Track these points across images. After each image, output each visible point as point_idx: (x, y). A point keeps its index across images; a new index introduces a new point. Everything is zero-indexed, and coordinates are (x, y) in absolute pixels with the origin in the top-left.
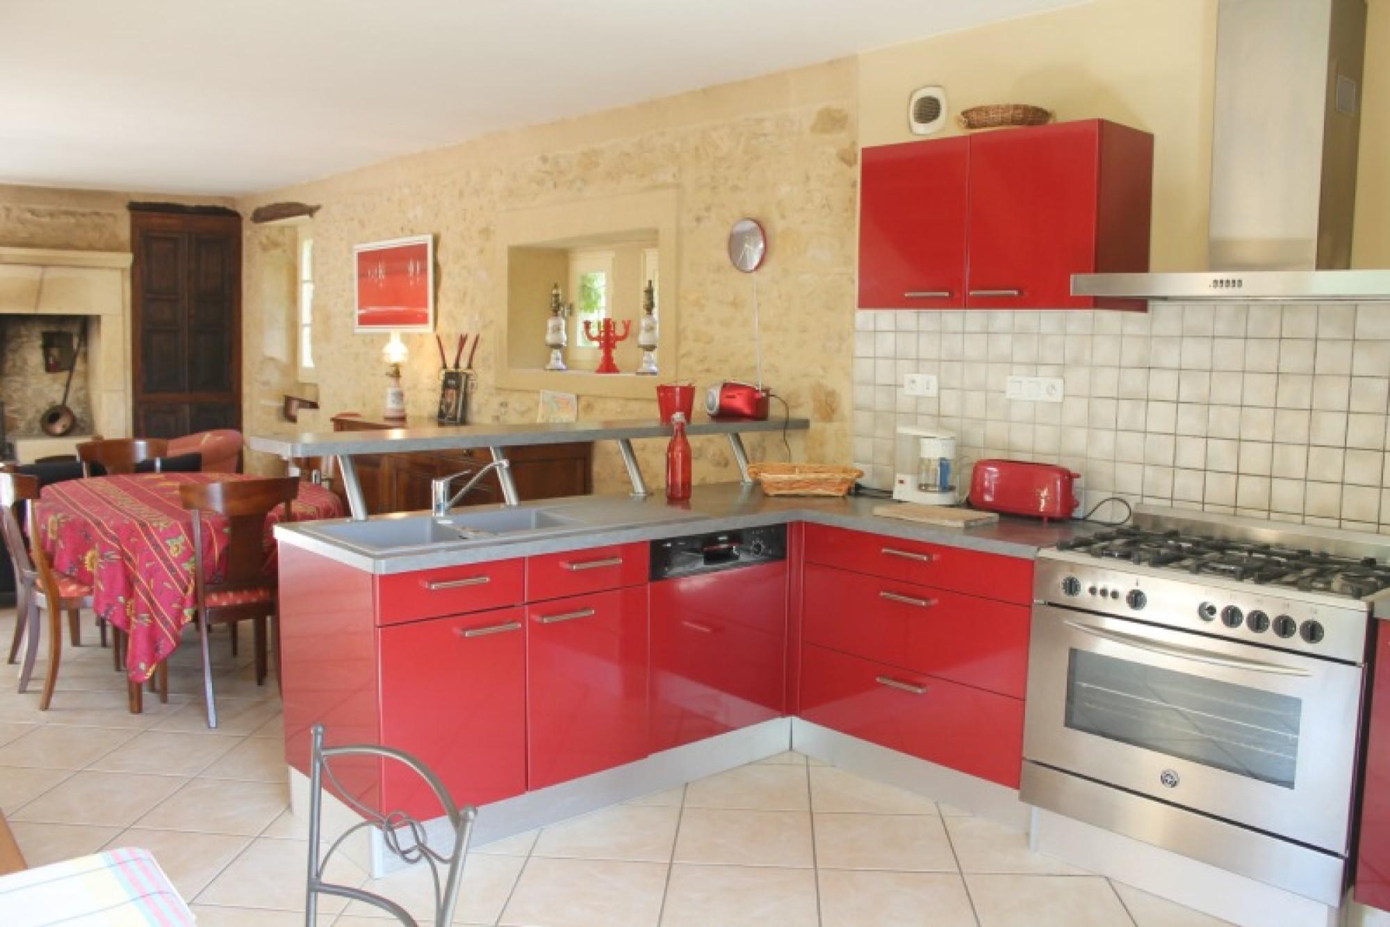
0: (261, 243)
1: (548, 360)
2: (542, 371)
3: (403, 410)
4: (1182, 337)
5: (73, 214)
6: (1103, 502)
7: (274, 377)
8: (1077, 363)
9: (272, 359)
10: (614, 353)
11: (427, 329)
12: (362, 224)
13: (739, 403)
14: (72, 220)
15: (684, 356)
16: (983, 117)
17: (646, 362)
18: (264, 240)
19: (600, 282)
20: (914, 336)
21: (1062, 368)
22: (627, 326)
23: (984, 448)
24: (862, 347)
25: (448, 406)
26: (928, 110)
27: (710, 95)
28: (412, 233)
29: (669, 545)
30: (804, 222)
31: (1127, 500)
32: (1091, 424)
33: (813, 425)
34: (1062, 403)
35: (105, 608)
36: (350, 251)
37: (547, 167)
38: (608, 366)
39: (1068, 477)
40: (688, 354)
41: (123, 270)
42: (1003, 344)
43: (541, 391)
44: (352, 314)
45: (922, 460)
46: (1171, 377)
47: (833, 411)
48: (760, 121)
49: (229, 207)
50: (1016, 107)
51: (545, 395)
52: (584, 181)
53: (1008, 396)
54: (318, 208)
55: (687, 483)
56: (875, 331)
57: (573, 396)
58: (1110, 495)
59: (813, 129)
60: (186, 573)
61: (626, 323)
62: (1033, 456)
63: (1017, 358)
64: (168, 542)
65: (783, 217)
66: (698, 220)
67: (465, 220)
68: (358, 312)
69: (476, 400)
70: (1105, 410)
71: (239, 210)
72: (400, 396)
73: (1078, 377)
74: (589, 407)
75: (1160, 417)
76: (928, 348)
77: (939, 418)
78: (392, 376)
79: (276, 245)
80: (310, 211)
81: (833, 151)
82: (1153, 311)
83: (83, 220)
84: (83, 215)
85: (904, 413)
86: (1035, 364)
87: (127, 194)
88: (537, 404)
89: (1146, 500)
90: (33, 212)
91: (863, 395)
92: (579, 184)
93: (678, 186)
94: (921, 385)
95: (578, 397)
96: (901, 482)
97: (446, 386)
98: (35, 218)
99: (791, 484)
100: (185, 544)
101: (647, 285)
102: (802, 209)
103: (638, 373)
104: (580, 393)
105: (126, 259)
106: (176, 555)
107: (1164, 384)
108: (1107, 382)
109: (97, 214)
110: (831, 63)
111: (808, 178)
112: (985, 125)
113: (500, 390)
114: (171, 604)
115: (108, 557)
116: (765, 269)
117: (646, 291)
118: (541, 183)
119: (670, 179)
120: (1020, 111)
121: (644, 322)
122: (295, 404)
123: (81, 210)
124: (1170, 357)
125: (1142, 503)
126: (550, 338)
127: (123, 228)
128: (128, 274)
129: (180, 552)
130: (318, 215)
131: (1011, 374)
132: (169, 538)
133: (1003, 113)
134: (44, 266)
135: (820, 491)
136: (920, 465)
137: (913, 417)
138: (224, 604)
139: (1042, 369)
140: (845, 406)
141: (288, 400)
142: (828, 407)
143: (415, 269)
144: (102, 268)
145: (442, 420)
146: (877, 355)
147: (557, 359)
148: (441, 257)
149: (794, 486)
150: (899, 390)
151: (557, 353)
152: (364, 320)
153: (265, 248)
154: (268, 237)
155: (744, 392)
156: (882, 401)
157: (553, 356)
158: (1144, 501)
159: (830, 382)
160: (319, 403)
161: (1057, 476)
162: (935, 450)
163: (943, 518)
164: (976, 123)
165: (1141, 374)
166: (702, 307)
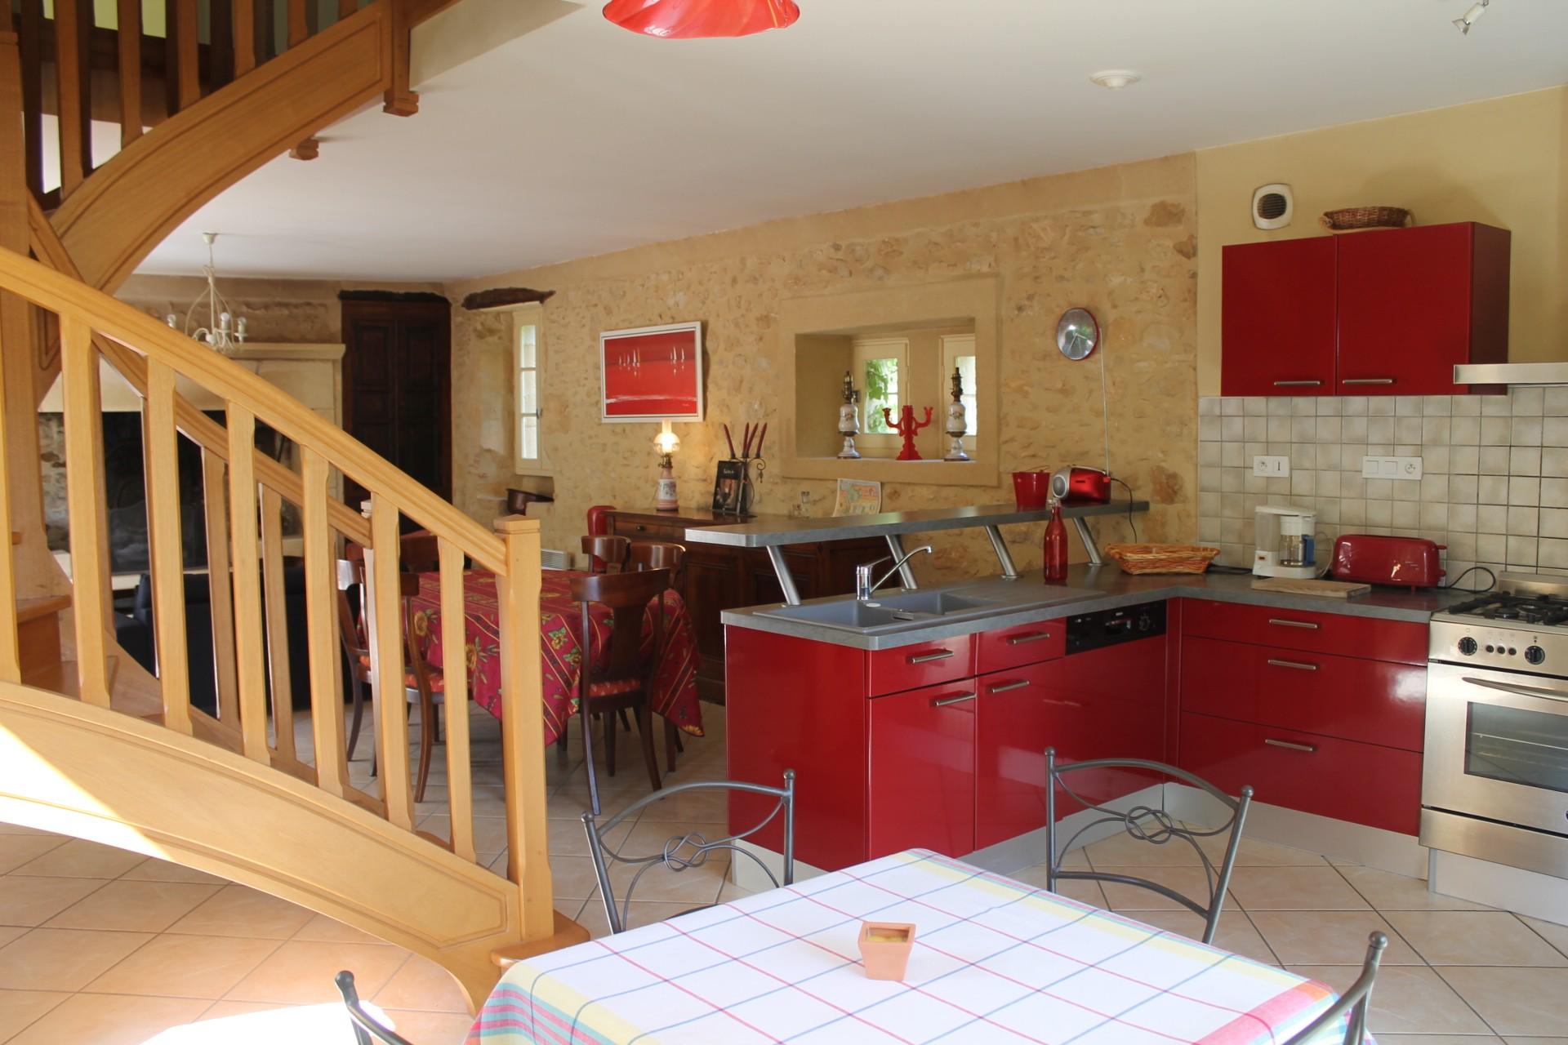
0: (475, 330)
1: (841, 448)
2: (835, 458)
3: (676, 502)
4: (1543, 417)
5: (286, 305)
6: (1466, 572)
7: (491, 470)
8: (1436, 443)
9: (489, 451)
10: (915, 440)
11: (697, 418)
12: (608, 311)
13: (1086, 487)
14: (286, 312)
15: (1006, 442)
16: (1347, 218)
17: (955, 448)
18: (479, 327)
19: (890, 370)
20: (1264, 419)
21: (1420, 449)
22: (928, 412)
23: (1340, 525)
24: (1206, 432)
25: (726, 496)
26: (1273, 206)
27: (1030, 187)
28: (674, 320)
29: (1079, 621)
30: (1139, 312)
31: (1489, 568)
32: (1452, 499)
33: (1152, 507)
34: (1420, 481)
35: (488, 701)
36: (595, 338)
37: (840, 255)
38: (910, 453)
39: (1433, 549)
40: (1012, 440)
41: (334, 362)
42: (1359, 427)
43: (839, 479)
44: (597, 403)
45: (1283, 538)
46: (1533, 455)
47: (1175, 493)
48: (1086, 213)
49: (437, 293)
50: (1383, 209)
51: (844, 483)
52: (887, 270)
53: (1365, 476)
54: (551, 294)
55: (1064, 565)
56: (1221, 416)
57: (879, 484)
58: (1473, 565)
59: (1147, 222)
60: (567, 664)
61: (928, 409)
62: (1392, 531)
63: (1373, 439)
64: (551, 635)
65: (1115, 306)
66: (1020, 309)
67: (739, 307)
68: (605, 401)
69: (758, 489)
70: (1466, 486)
71: (447, 295)
72: (672, 487)
73: (1437, 457)
74: (895, 494)
75: (1523, 492)
76: (1278, 431)
77: (1292, 499)
78: (664, 466)
79: (492, 332)
80: (541, 297)
81: (1169, 243)
82: (1513, 393)
83: (295, 311)
84: (296, 306)
85: (1254, 494)
86: (1391, 446)
87: (338, 283)
88: (834, 492)
89: (1510, 568)
90: (248, 305)
91: (1209, 477)
92: (879, 272)
93: (997, 275)
94: (1271, 467)
95: (882, 484)
96: (1262, 558)
97: (721, 476)
98: (250, 311)
99: (1153, 563)
100: (567, 635)
101: (954, 372)
102: (1137, 299)
103: (946, 460)
104: (883, 481)
105: (339, 350)
106: (558, 647)
107: (1525, 461)
108: (1467, 460)
109: (309, 304)
110: (1166, 159)
111: (1142, 270)
112: (1351, 227)
113: (786, 479)
114: (552, 695)
115: (490, 650)
116: (1096, 356)
117: (953, 378)
118: (833, 270)
119: (985, 269)
120: (1385, 213)
121: (952, 410)
122: (520, 499)
123: (293, 301)
124: (1532, 436)
125: (1506, 571)
126: (843, 426)
127: (334, 319)
128: (339, 366)
129: (562, 643)
130: (548, 301)
131: (1367, 455)
132: (551, 631)
133: (1369, 214)
134: (259, 360)
135: (1180, 569)
136: (1282, 543)
137: (1264, 497)
138: (603, 694)
139: (1399, 449)
140: (1189, 488)
141: (512, 494)
142: (1170, 489)
143: (679, 357)
144: (313, 360)
145: (719, 511)
146: (1224, 439)
147: (851, 447)
148: (709, 345)
149: (1157, 565)
150: (1248, 472)
151: (849, 441)
152: (612, 409)
153: (480, 336)
154: (482, 324)
155: (1091, 476)
156: (1229, 483)
157: (846, 443)
158: (1508, 570)
159: (1170, 466)
160: (554, 497)
161: (1424, 548)
162: (1296, 527)
163: (1324, 589)
164: (1342, 224)
165: (1503, 451)
166: (1026, 395)
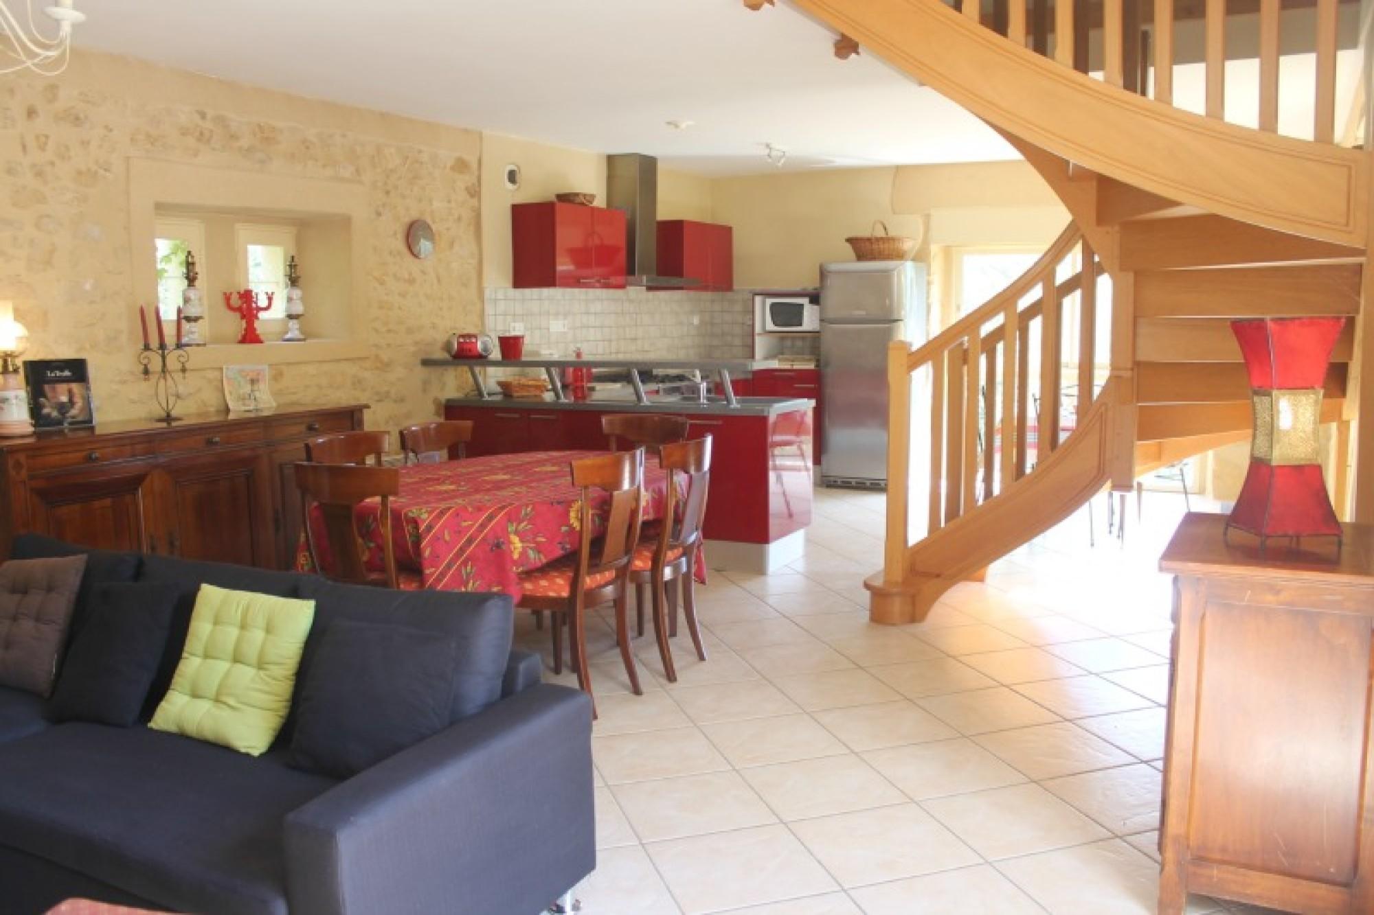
8: (569, 312)
10: (256, 324)
17: (291, 330)
20: (513, 301)
21: (565, 316)
22: (270, 297)
25: (65, 407)
30: (449, 229)
38: (252, 337)
42: (546, 305)
48: (419, 151)
51: (230, 370)
56: (496, 300)
59: (452, 169)
61: (269, 294)
63: (551, 311)
65: (434, 222)
73: (570, 319)
74: (279, 375)
81: (462, 185)
86: (557, 315)
93: (361, 183)
97: (40, 381)
102: (447, 219)
111: (450, 200)
131: (550, 320)
146: (497, 313)
151: (193, 327)
166: (382, 283)
